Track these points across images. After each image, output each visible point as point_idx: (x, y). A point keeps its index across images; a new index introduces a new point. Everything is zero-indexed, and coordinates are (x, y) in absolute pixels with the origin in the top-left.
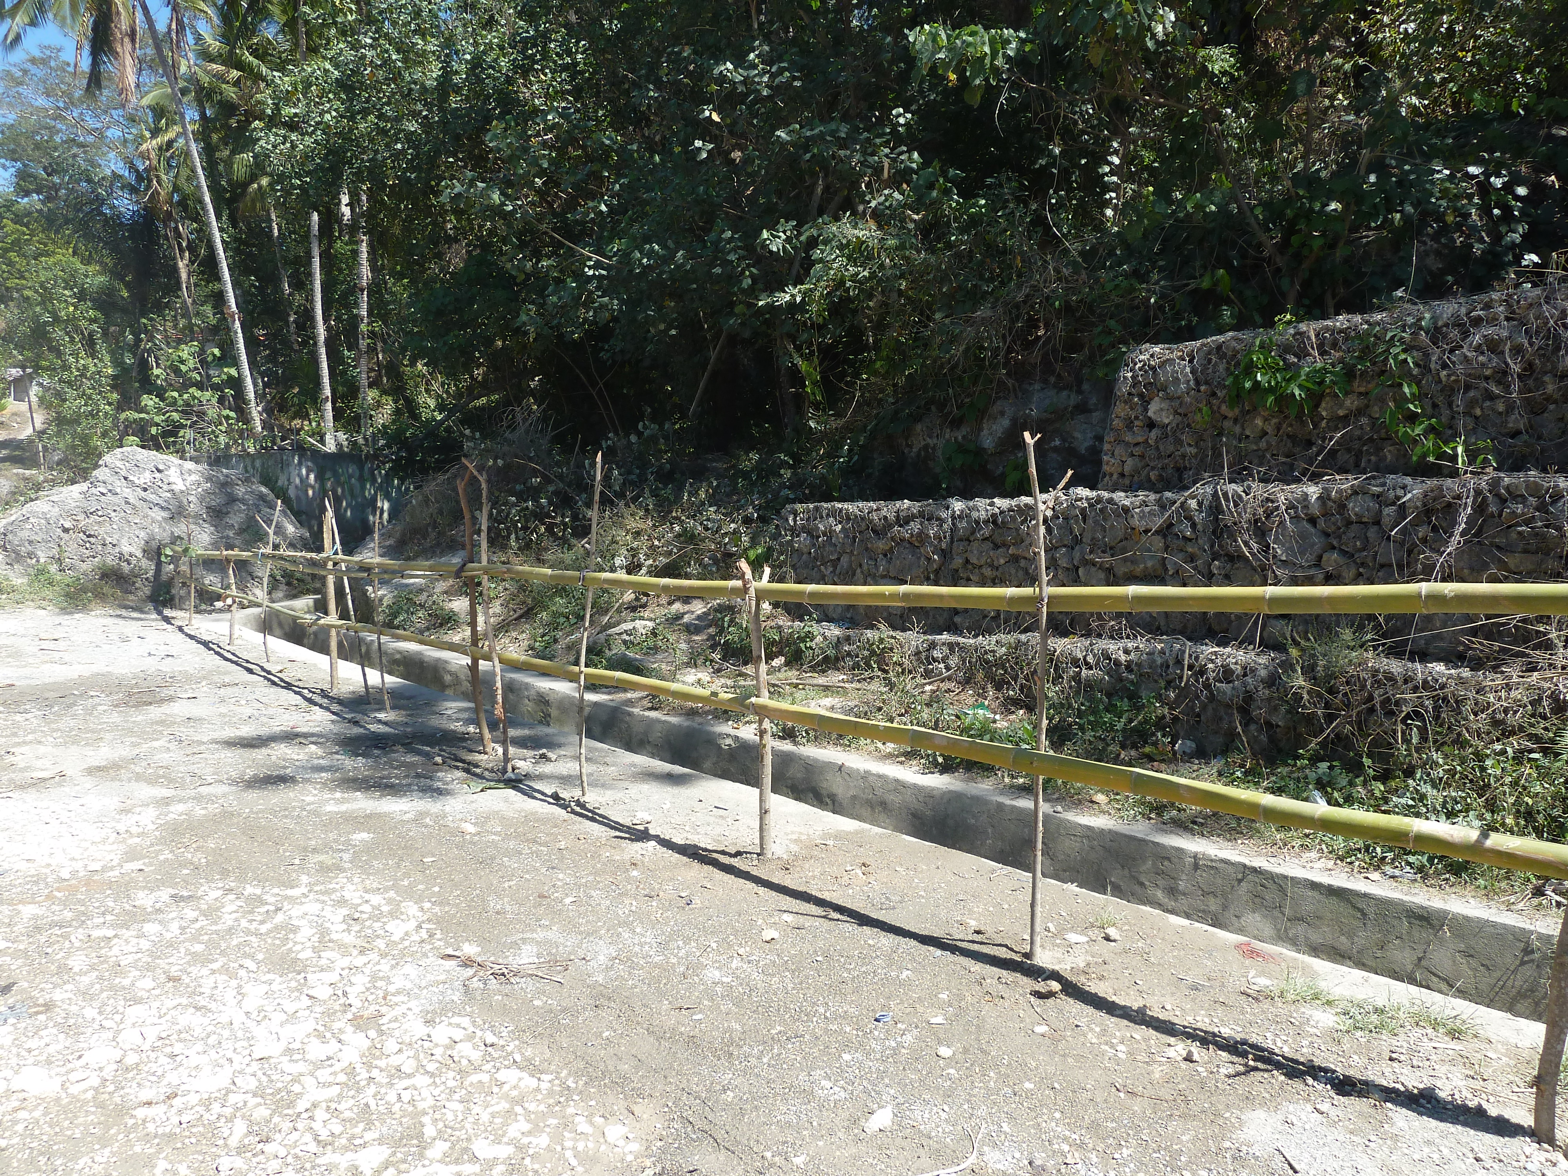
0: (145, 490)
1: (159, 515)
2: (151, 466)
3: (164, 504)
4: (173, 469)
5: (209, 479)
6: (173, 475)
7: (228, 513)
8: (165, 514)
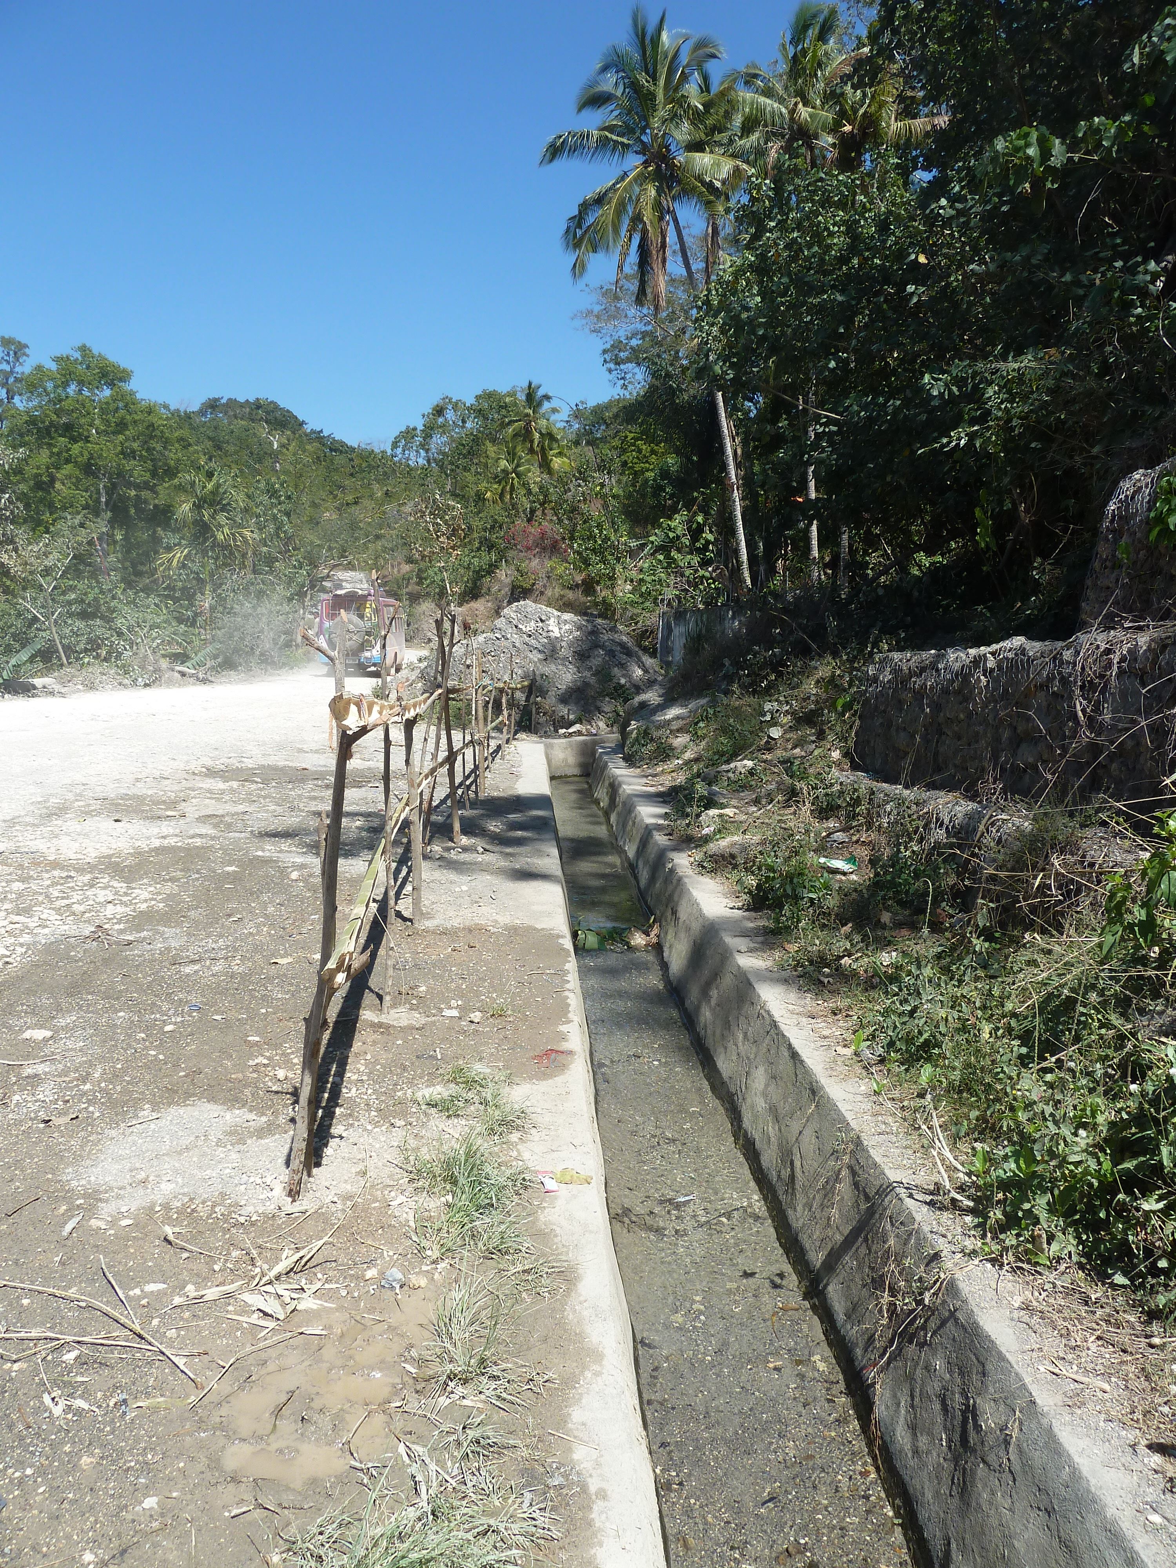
0: (530, 636)
1: (536, 656)
2: (536, 617)
3: (541, 648)
4: (552, 619)
5: (579, 628)
6: (552, 625)
7: (589, 657)
8: (541, 656)
